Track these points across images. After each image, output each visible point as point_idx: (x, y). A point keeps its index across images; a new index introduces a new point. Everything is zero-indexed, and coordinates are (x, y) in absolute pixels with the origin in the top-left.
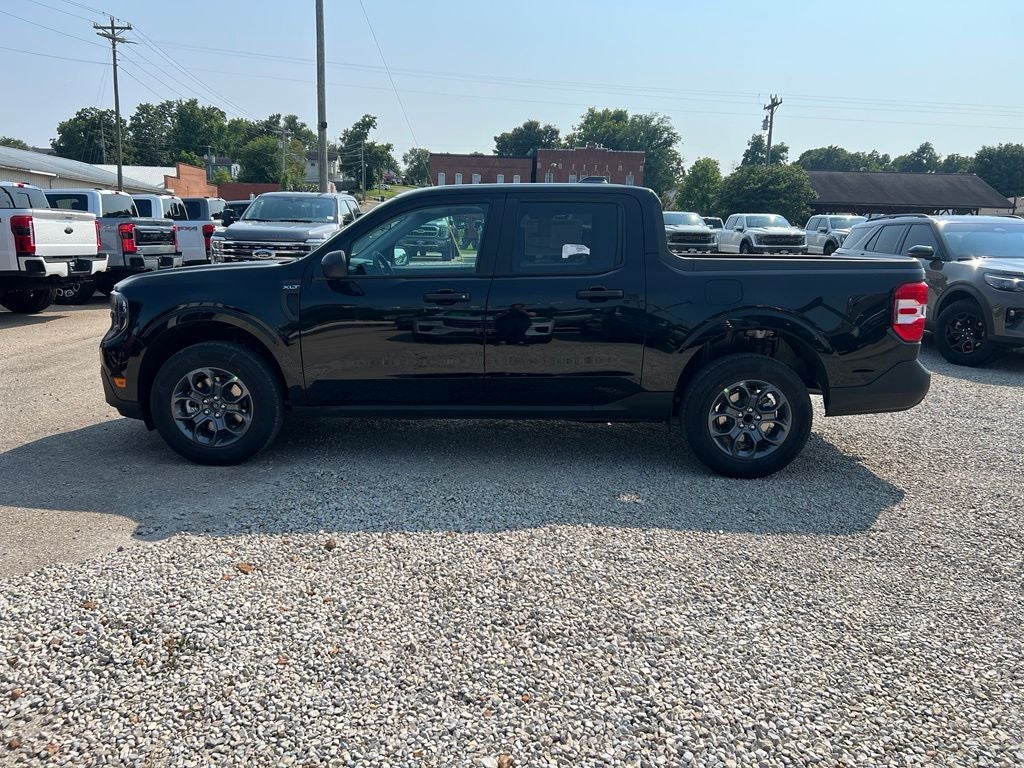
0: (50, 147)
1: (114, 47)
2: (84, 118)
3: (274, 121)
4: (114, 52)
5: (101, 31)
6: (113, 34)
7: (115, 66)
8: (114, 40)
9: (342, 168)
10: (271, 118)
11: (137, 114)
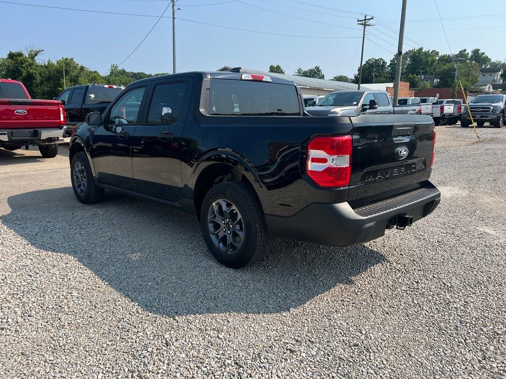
0: (354, 78)
1: (364, 29)
2: (369, 64)
3: (462, 54)
4: (364, 31)
5: (360, 22)
6: (365, 23)
7: (364, 37)
8: (365, 25)
9: (502, 76)
10: (460, 52)
11: (394, 59)
